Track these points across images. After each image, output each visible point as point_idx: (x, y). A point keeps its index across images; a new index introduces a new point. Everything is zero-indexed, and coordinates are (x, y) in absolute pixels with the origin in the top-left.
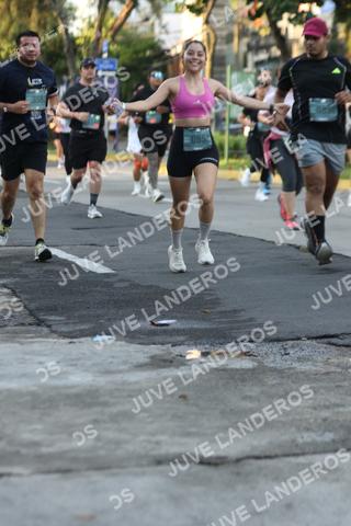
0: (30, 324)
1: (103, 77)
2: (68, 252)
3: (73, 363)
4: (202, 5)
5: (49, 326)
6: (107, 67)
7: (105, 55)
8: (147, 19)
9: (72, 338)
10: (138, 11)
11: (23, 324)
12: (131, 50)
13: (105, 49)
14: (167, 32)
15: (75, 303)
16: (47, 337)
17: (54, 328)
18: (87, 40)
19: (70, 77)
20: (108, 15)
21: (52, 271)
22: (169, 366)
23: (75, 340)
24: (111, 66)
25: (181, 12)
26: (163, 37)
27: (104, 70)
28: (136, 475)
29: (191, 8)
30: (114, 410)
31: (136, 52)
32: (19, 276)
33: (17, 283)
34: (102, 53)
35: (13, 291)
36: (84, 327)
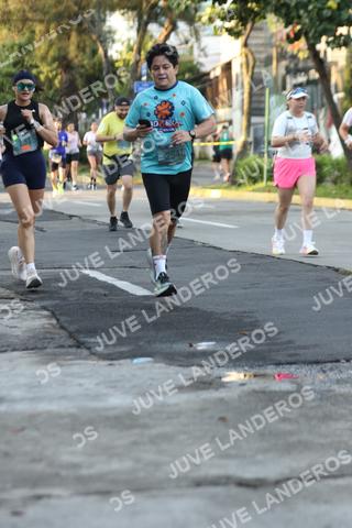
0: (70, 346)
2: (107, 275)
3: (114, 385)
4: (240, 28)
5: (89, 348)
7: (144, 78)
8: (187, 42)
9: (112, 359)
10: (177, 34)
11: (62, 346)
13: (144, 72)
14: (206, 56)
16: (85, 358)
17: (93, 350)
18: (126, 63)
19: (109, 100)
20: (147, 38)
21: (92, 293)
22: (208, 388)
23: (115, 362)
25: (220, 35)
26: (202, 60)
28: (176, 496)
29: (230, 31)
30: (154, 432)
32: (59, 298)
33: (56, 305)
34: (141, 76)
35: (53, 313)
36: (123, 349)
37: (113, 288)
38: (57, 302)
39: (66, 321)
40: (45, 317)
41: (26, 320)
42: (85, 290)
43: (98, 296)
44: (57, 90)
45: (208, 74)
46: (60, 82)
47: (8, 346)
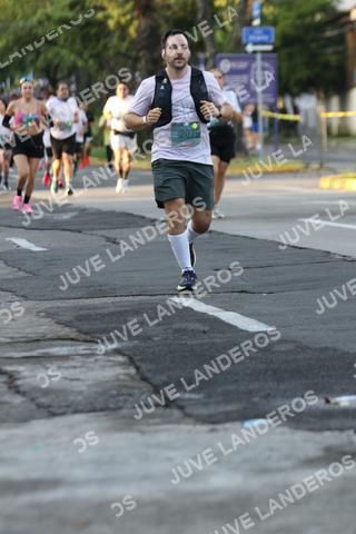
1: (255, 52)
2: (207, 304)
5: (181, 408)
6: (259, 38)
7: (257, 22)
9: (214, 423)
12: (292, 14)
13: (256, 12)
16: (177, 422)
17: (189, 410)
19: (208, 54)
21: (184, 330)
23: (218, 427)
24: (265, 38)
27: (255, 44)
31: (302, 16)
33: (136, 348)
34: (252, 20)
35: (130, 358)
36: (230, 408)
37: (216, 320)
39: (150, 371)
40: (121, 364)
41: (92, 369)
42: (174, 326)
43: (194, 333)
44: (133, 42)
45: (347, 14)
46: (137, 31)
47: (68, 406)
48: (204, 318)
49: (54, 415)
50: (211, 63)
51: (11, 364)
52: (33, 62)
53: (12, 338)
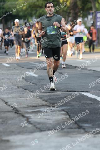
0: (75, 128)
2: (93, 94)
5: (84, 129)
11: (72, 128)
15: (96, 118)
16: (83, 134)
17: (86, 130)
19: (93, 11)
21: (85, 103)
23: (96, 135)
32: (70, 106)
33: (69, 109)
35: (67, 112)
37: (96, 100)
38: (69, 107)
40: (64, 114)
41: (55, 116)
42: (82, 102)
43: (88, 104)
44: (68, 7)
46: (70, 3)
47: (46, 128)
48: (91, 99)
49: (41, 131)
50: (94, 15)
51: (28, 114)
52: (35, 14)
53: (28, 105)
